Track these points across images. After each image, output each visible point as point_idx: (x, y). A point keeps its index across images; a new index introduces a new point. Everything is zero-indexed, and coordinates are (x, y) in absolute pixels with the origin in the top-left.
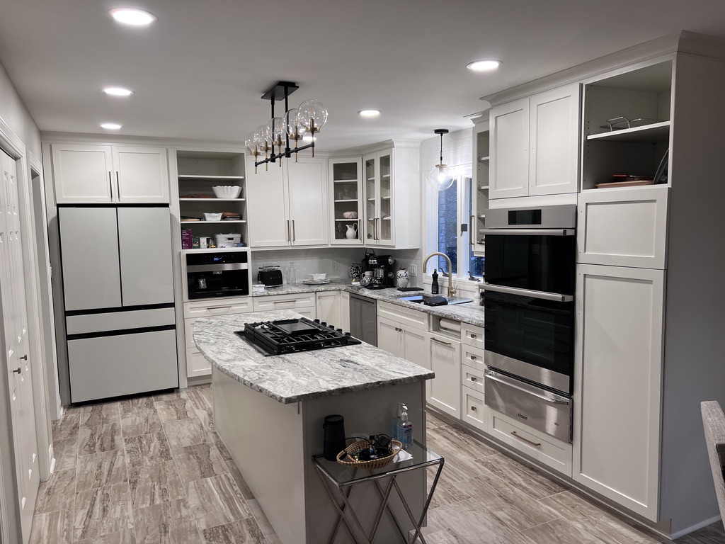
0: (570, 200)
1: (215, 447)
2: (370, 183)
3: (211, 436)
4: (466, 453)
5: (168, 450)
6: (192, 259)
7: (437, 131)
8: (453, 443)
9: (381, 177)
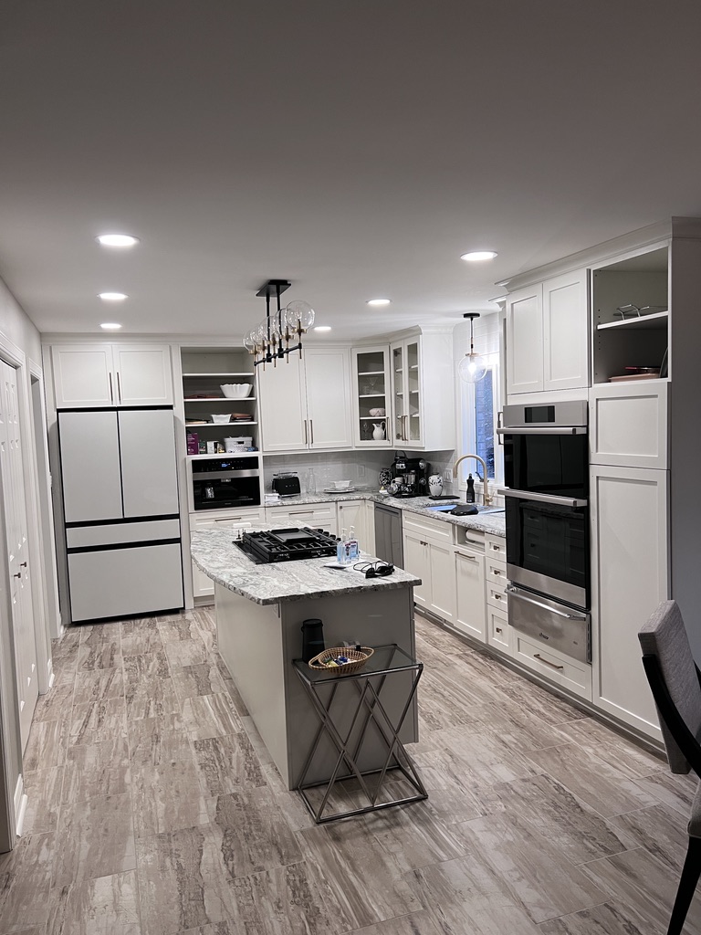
0: (581, 396)
1: (215, 667)
2: (398, 374)
3: (213, 656)
4: (486, 679)
5: (166, 669)
6: (198, 466)
7: (466, 316)
8: (476, 668)
9: (409, 368)
